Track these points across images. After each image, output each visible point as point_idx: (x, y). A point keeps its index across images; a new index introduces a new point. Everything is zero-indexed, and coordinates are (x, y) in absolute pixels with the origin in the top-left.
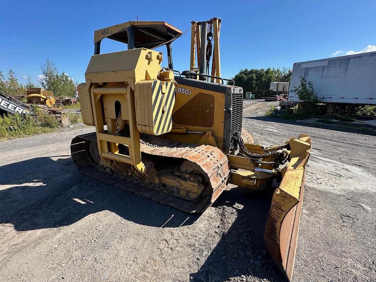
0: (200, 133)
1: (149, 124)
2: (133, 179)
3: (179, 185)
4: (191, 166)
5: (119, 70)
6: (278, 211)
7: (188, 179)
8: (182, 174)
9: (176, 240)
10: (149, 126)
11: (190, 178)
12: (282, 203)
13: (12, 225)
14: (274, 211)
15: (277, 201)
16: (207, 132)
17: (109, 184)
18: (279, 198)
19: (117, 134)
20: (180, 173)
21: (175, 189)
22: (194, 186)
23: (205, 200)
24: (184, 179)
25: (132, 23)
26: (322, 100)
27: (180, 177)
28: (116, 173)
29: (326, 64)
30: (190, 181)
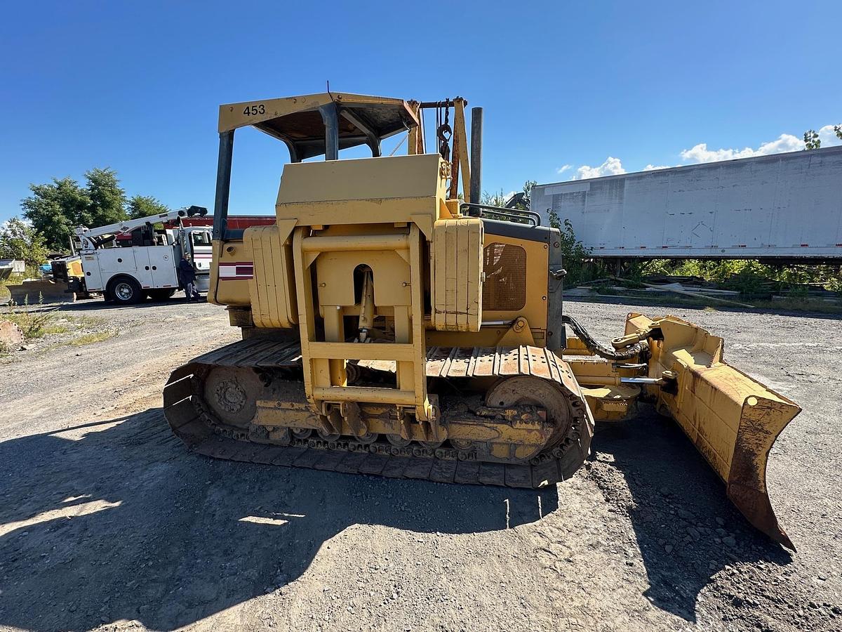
0: (502, 323)
1: (468, 309)
2: (357, 444)
3: (494, 434)
4: (513, 391)
5: (390, 198)
6: (758, 435)
7: (515, 420)
8: (494, 411)
9: (559, 542)
10: (467, 314)
11: (519, 416)
12: (765, 420)
13: (135, 622)
14: (748, 436)
15: (753, 418)
16: (519, 319)
17: (301, 468)
18: (758, 412)
19: (366, 339)
20: (489, 411)
21: (484, 445)
22: (530, 431)
23: (549, 457)
24: (504, 420)
25: (335, 98)
26: (591, 253)
27: (492, 418)
28: (299, 440)
29: (587, 188)
30: (521, 421)
